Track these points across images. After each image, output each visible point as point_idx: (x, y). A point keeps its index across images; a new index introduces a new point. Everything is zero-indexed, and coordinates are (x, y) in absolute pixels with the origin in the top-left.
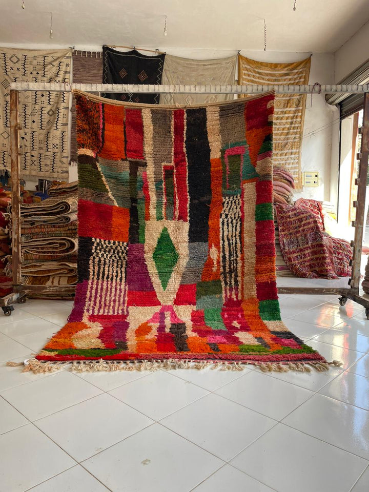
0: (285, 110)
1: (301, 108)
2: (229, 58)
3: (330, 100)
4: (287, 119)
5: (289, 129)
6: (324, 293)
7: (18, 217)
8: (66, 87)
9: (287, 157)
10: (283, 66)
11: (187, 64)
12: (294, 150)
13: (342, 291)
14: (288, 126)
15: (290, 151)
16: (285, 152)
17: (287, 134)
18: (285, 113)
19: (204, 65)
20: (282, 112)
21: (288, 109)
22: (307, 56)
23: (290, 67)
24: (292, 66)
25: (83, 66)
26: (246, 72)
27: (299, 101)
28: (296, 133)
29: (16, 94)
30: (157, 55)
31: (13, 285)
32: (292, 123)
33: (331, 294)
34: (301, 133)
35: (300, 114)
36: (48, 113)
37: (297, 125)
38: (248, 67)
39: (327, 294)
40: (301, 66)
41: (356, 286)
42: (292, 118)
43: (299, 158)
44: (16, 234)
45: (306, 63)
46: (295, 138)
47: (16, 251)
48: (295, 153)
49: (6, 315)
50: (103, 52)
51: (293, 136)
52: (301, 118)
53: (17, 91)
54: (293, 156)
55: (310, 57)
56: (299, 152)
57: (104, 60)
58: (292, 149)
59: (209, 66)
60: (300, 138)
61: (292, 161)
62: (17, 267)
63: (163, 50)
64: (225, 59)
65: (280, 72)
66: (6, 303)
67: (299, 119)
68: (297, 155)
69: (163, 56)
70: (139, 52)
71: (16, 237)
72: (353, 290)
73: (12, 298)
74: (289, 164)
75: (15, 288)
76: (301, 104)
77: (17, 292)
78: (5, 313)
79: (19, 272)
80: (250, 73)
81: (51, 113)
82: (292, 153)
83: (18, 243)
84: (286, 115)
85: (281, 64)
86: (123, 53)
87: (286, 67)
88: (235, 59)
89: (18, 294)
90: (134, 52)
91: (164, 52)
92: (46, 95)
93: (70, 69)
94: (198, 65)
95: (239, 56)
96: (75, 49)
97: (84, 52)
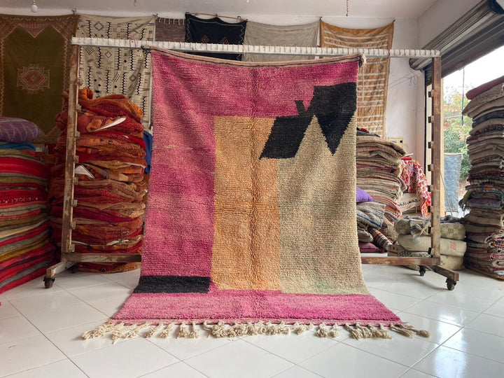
0: (368, 75)
1: (384, 73)
2: (310, 24)
3: (414, 64)
4: (370, 83)
5: (371, 94)
7: (71, 177)
9: (370, 122)
10: (365, 32)
11: (269, 30)
12: (378, 116)
14: (371, 91)
15: (374, 116)
16: (369, 117)
17: (371, 99)
18: (368, 78)
19: (286, 31)
20: (366, 77)
21: (371, 74)
22: (389, 22)
23: (373, 33)
24: (375, 32)
25: (166, 33)
26: (328, 38)
27: (382, 67)
28: (380, 98)
30: (239, 21)
32: (375, 88)
34: (385, 99)
35: (384, 79)
36: (130, 78)
37: (380, 90)
38: (330, 33)
40: (384, 31)
42: (375, 83)
43: (383, 124)
44: (68, 196)
45: (389, 29)
46: (378, 103)
47: (67, 214)
48: (379, 118)
50: (186, 20)
51: (377, 101)
52: (384, 82)
54: (377, 121)
55: (393, 24)
56: (383, 118)
57: (186, 26)
58: (376, 114)
59: (291, 32)
60: (384, 103)
61: (376, 126)
62: (68, 233)
63: (244, 17)
64: (307, 25)
65: (362, 38)
67: (382, 85)
68: (381, 121)
69: (244, 23)
70: (222, 19)
71: (68, 199)
74: (373, 129)
76: (384, 69)
79: (69, 239)
80: (331, 38)
81: (133, 78)
82: (375, 119)
83: (70, 205)
84: (369, 80)
85: (363, 30)
86: (205, 20)
87: (367, 33)
88: (317, 25)
90: (217, 19)
91: (245, 19)
92: (129, 60)
93: (153, 36)
94: (279, 31)
95: (321, 22)
96: (159, 16)
97: (167, 19)
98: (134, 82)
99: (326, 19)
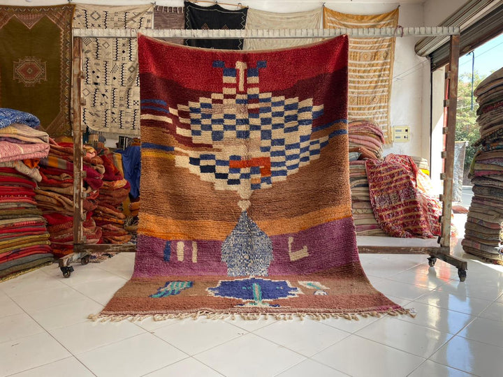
0: (373, 62)
1: (389, 60)
2: (313, 11)
3: (420, 52)
4: (375, 71)
5: (376, 82)
8: (133, 32)
9: (375, 111)
10: (370, 18)
11: (271, 18)
12: (383, 104)
14: (376, 79)
15: (379, 105)
16: (374, 106)
17: (375, 87)
18: (373, 66)
19: (288, 18)
20: (369, 65)
21: (375, 62)
22: (394, 8)
23: (377, 19)
24: (380, 18)
25: (165, 22)
26: (331, 25)
27: (387, 54)
28: (384, 86)
29: (79, 42)
30: (239, 8)
32: (379, 76)
34: (389, 87)
35: (388, 66)
36: (129, 69)
37: (385, 78)
38: (334, 19)
40: (389, 17)
42: (380, 71)
43: (387, 112)
45: (394, 15)
46: (383, 91)
48: (384, 107)
50: (185, 8)
51: (382, 89)
52: (389, 70)
53: (80, 38)
54: (381, 110)
55: (398, 9)
56: (388, 106)
57: (186, 14)
58: (380, 103)
59: (293, 19)
60: (389, 91)
61: (381, 115)
63: (245, 4)
64: (309, 12)
65: (367, 24)
67: (387, 72)
68: (386, 109)
69: (245, 10)
70: (221, 6)
72: (444, 249)
74: (377, 118)
76: (389, 56)
80: (335, 25)
81: (132, 69)
82: (380, 107)
84: (374, 68)
85: (367, 16)
86: (205, 8)
88: (320, 11)
90: (217, 6)
91: (246, 6)
92: (127, 51)
93: (152, 24)
94: (282, 18)
95: (324, 9)
96: (157, 4)
97: (166, 8)
98: (133, 73)
99: (330, 4)
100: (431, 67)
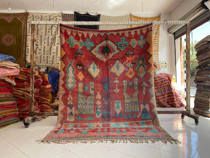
1: (157, 35)
2: (127, 16)
3: (170, 32)
6: (175, 113)
7: (33, 81)
8: (57, 23)
11: (109, 18)
12: (156, 53)
13: (182, 112)
19: (117, 19)
23: (152, 19)
24: (153, 18)
25: (66, 20)
27: (157, 33)
28: (156, 46)
29: (34, 26)
30: (97, 15)
31: (30, 113)
32: (154, 42)
33: (178, 113)
34: (158, 46)
35: (157, 38)
37: (156, 43)
38: (135, 19)
39: (176, 114)
40: (157, 18)
41: (189, 110)
43: (158, 56)
44: (32, 88)
45: (159, 17)
46: (156, 48)
47: (31, 96)
48: (156, 54)
49: (26, 128)
50: (75, 14)
52: (158, 39)
53: (34, 25)
54: (155, 55)
55: (160, 16)
56: (158, 54)
57: (75, 17)
58: (155, 52)
59: (119, 19)
60: (158, 48)
61: (155, 57)
62: (32, 104)
63: (99, 13)
64: (125, 16)
66: (26, 121)
67: (157, 40)
68: (157, 55)
69: (99, 15)
70: (90, 14)
71: (32, 90)
72: (188, 111)
73: (29, 119)
75: (30, 114)
77: (31, 116)
78: (25, 126)
79: (32, 107)
81: (52, 39)
83: (33, 92)
85: (148, 18)
86: (83, 14)
87: (150, 19)
88: (129, 16)
89: (32, 117)
90: (88, 14)
91: (100, 14)
92: (50, 32)
94: (114, 19)
95: (131, 15)
96: (63, 13)
97: (67, 14)
98: (53, 41)
99: (133, 14)
100: (175, 38)
